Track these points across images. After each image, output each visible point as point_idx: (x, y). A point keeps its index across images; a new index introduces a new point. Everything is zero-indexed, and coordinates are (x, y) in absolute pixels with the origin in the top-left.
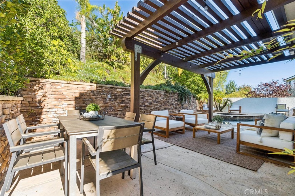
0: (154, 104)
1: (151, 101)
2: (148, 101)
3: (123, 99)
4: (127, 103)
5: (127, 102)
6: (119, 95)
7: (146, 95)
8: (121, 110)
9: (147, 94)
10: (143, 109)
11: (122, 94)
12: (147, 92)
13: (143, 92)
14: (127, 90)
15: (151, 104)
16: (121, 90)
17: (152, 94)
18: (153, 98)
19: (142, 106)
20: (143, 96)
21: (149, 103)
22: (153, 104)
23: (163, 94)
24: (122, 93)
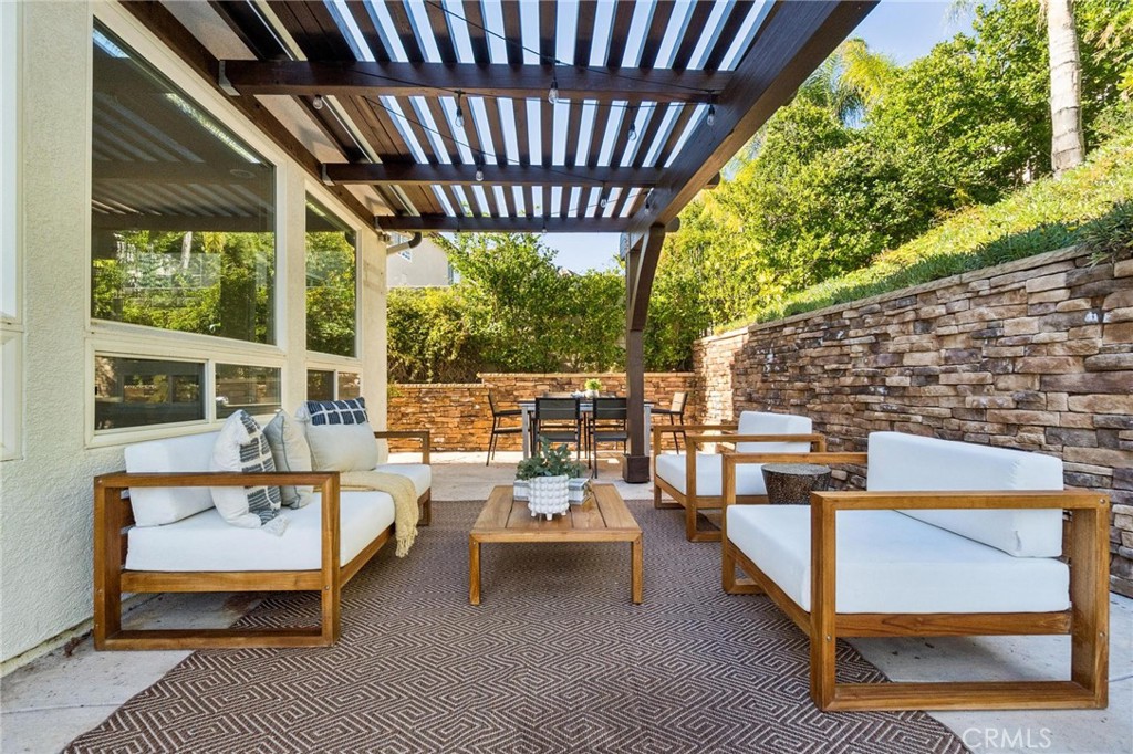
0: (953, 378)
1: (927, 359)
2: (907, 361)
3: (801, 363)
4: (812, 377)
5: (814, 371)
6: (789, 350)
7: (891, 329)
8: (797, 405)
9: (895, 320)
10: (877, 407)
11: (797, 344)
12: (894, 308)
13: (872, 313)
14: (810, 323)
15: (932, 378)
16: (793, 328)
17: (927, 311)
18: (940, 337)
19: (873, 394)
20: (876, 335)
21: (914, 372)
22: (943, 378)
23: (1061, 280)
24: (799, 341)
